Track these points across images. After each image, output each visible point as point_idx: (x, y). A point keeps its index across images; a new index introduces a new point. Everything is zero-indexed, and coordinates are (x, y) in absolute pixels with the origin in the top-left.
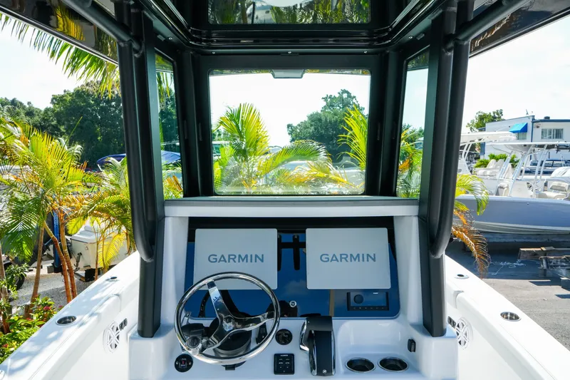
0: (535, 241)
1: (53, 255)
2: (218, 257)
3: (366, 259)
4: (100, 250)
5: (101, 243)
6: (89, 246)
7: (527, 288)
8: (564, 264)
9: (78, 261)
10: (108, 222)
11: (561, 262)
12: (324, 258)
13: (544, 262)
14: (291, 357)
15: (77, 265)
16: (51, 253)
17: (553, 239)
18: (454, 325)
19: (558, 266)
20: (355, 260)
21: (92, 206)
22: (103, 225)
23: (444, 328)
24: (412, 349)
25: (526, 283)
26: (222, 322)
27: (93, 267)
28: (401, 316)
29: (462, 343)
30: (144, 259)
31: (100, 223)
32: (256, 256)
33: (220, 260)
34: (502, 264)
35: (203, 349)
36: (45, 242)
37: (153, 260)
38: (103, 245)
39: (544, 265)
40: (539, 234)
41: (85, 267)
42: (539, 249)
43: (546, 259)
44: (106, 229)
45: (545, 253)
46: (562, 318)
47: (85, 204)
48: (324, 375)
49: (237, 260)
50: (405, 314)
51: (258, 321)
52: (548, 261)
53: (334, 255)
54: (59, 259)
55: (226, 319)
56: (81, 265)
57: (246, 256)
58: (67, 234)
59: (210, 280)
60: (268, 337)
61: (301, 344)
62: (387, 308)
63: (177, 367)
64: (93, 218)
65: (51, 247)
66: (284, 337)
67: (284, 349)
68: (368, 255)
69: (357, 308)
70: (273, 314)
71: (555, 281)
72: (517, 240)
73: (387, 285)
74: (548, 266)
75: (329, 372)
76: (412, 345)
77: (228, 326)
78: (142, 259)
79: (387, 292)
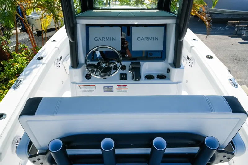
0: (236, 17)
1: (21, 24)
2: (98, 39)
3: (154, 39)
4: (42, 23)
5: (42, 20)
6: (36, 20)
7: (227, 39)
8: (245, 29)
9: (33, 27)
10: (44, 10)
11: (244, 28)
12: (139, 39)
13: (237, 28)
14: (126, 74)
15: (33, 29)
16: (20, 23)
17: (244, 17)
18: (189, 59)
19: (242, 30)
20: (150, 39)
21: (36, 3)
22: (42, 12)
23: (180, 65)
24: (168, 72)
25: (227, 37)
26: (101, 64)
27: (40, 30)
28: (166, 60)
29: (191, 66)
30: (71, 41)
31: (40, 11)
32: (113, 38)
33: (99, 40)
34: (219, 28)
35: (96, 73)
36: (16, 19)
37: (74, 42)
38: (43, 20)
39: (236, 30)
40: (239, 14)
41: (36, 30)
42: (237, 22)
43: (238, 27)
44: (43, 14)
45: (238, 24)
46: (238, 52)
47: (32, 2)
48: (137, 81)
49: (105, 39)
50: (167, 60)
51: (114, 63)
52: (239, 27)
53: (142, 38)
54: (24, 26)
55: (103, 62)
56: (34, 29)
57: (109, 38)
58: (26, 15)
59: (96, 48)
60: (118, 69)
61: (129, 70)
62: (161, 57)
63: (86, 78)
64: (37, 8)
65: (19, 21)
66: (123, 68)
67: (123, 72)
68: (155, 38)
69: (150, 57)
70: (119, 61)
71: (240, 36)
72: (228, 17)
73: (162, 49)
74: (238, 30)
75: (139, 80)
76: (168, 70)
77: (104, 65)
78: (70, 41)
79: (161, 52)
